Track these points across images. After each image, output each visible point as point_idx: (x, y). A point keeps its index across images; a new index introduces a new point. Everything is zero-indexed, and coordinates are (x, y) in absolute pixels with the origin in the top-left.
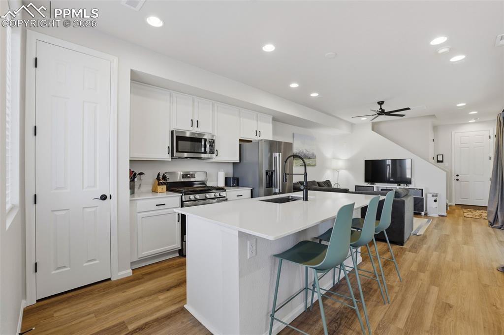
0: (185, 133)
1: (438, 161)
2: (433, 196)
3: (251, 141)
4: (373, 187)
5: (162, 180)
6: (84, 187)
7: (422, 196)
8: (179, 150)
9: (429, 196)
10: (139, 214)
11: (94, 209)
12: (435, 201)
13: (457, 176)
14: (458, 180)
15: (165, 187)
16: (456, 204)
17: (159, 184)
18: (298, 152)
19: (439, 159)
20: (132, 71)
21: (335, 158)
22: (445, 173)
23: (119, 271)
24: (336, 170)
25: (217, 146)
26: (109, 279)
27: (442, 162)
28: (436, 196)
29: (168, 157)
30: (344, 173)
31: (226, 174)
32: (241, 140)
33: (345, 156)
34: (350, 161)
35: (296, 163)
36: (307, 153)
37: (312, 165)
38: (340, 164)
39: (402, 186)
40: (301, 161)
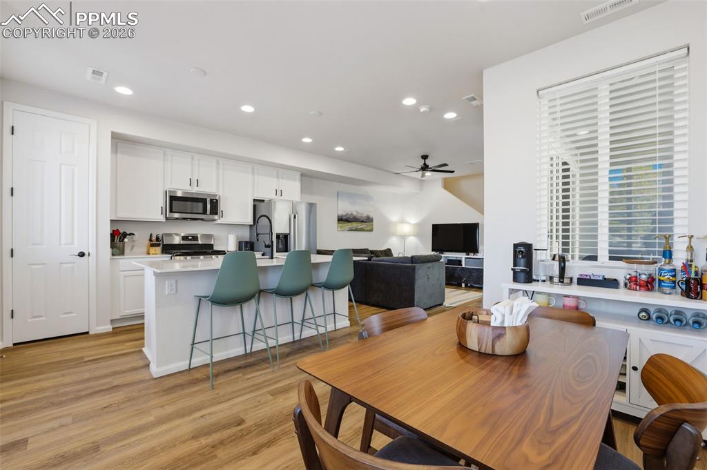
0: (175, 192)
3: (263, 201)
4: (441, 256)
5: (155, 242)
6: (63, 243)
8: (174, 211)
10: (121, 273)
11: (70, 265)
15: (159, 249)
17: (152, 245)
18: (344, 214)
20: (112, 132)
21: (403, 222)
23: (97, 326)
24: (403, 237)
25: (222, 207)
26: (88, 333)
29: (162, 218)
30: (412, 240)
31: (237, 238)
32: (254, 200)
33: (413, 220)
34: (419, 226)
35: (341, 227)
36: (359, 215)
37: (367, 231)
38: (406, 229)
39: (471, 256)
40: (349, 225)
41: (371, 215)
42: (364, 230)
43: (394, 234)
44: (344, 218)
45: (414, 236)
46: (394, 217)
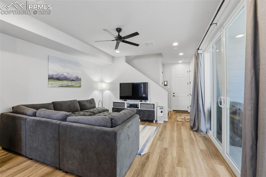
1: (165, 85)
2: (160, 108)
4: (124, 103)
7: (154, 109)
9: (158, 108)
12: (162, 112)
13: (174, 93)
14: (174, 96)
16: (173, 110)
19: (165, 84)
21: (102, 81)
22: (167, 92)
24: (102, 91)
27: (167, 85)
28: (162, 108)
30: (107, 92)
33: (108, 80)
34: (112, 84)
35: (51, 84)
36: (69, 76)
37: (76, 87)
38: (104, 86)
39: (143, 102)
40: (60, 83)
41: (79, 76)
42: (73, 87)
43: (96, 89)
44: (54, 77)
45: (109, 90)
46: (96, 78)
